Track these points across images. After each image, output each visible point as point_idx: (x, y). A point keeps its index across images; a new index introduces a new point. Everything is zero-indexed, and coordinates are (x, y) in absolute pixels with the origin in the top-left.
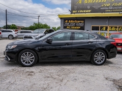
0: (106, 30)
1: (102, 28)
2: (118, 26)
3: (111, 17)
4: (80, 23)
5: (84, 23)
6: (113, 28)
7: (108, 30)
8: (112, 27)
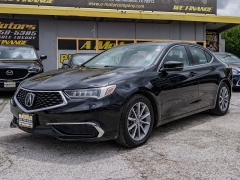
0: (93, 48)
1: (82, 43)
2: (117, 40)
3: (102, 20)
4: (26, 29)
5: (37, 30)
6: (107, 44)
7: (96, 47)
8: (104, 42)
